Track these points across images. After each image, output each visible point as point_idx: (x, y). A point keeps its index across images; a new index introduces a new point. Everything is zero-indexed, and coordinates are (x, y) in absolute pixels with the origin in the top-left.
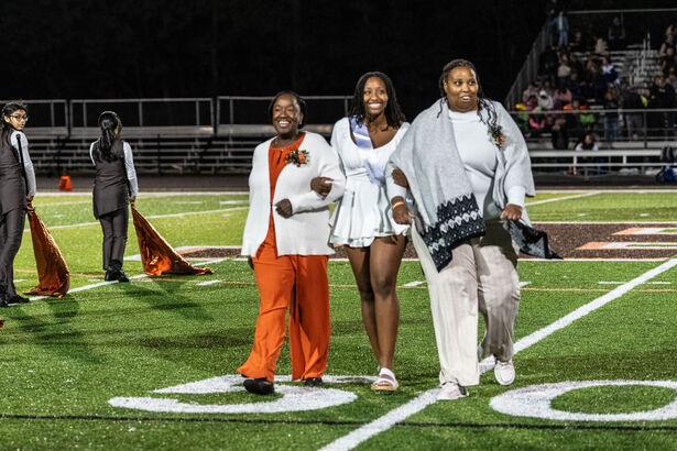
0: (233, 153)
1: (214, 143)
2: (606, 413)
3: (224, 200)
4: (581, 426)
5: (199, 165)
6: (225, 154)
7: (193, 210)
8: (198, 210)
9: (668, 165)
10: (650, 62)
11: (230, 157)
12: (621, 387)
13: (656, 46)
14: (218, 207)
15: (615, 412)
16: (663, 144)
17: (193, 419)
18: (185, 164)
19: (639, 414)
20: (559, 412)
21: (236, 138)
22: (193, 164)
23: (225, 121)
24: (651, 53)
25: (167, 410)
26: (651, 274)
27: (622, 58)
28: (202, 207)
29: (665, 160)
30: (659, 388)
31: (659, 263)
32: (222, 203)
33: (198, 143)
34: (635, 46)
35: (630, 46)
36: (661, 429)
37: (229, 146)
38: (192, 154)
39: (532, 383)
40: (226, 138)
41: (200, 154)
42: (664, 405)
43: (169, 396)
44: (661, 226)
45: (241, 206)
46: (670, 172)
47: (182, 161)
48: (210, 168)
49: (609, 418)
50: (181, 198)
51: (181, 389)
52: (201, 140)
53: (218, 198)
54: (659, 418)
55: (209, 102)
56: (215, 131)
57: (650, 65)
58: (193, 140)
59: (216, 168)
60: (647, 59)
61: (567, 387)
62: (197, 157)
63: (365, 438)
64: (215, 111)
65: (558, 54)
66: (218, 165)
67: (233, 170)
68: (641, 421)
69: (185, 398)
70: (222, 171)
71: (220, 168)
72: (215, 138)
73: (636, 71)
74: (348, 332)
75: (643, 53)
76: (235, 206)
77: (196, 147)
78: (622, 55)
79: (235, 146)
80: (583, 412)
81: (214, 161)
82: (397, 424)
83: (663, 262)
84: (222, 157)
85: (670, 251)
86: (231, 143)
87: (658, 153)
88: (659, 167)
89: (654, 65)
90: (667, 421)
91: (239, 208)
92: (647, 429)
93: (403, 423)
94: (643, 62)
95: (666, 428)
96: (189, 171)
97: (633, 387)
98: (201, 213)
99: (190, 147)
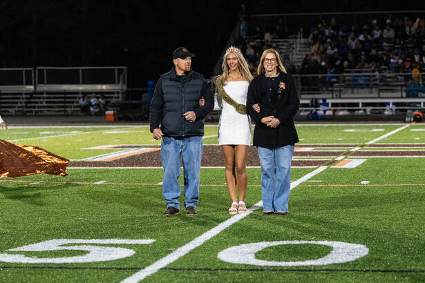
0: (47, 102)
1: (35, 96)
2: (289, 261)
3: (42, 131)
4: (275, 269)
5: (25, 109)
6: (42, 103)
7: (24, 138)
8: (27, 138)
9: (314, 109)
10: (302, 46)
11: (44, 104)
12: (297, 245)
13: (306, 36)
14: (39, 136)
15: (294, 261)
16: (311, 96)
17: (35, 267)
18: (17, 109)
19: (309, 261)
20: (261, 261)
21: (48, 93)
22: (21, 109)
23: (41, 82)
24: (303, 41)
25: (18, 261)
26: (309, 176)
27: (285, 44)
28: (29, 136)
29: (312, 106)
30: (321, 246)
31: (313, 169)
32: (41, 133)
33: (24, 96)
34: (293, 36)
35: (290, 36)
36: (323, 270)
37: (44, 98)
38: (21, 103)
39: (242, 243)
40: (42, 93)
41: (26, 103)
42: (324, 256)
43: (19, 253)
44: (313, 146)
45: (53, 135)
46: (316, 113)
47: (14, 107)
48: (32, 112)
49: (291, 264)
50: (15, 130)
51: (26, 248)
52: (26, 94)
53: (38, 130)
54: (322, 264)
55: (31, 71)
56: (35, 88)
57: (302, 48)
58: (21, 94)
59: (35, 111)
60: (301, 44)
61: (264, 245)
62: (24, 105)
63: (142, 278)
64: (35, 76)
65: (246, 41)
66: (37, 109)
67: (47, 113)
68: (311, 266)
69: (28, 254)
70: (40, 113)
71: (38, 111)
72: (35, 93)
73: (294, 52)
74: (126, 213)
75: (298, 40)
76: (49, 135)
77: (23, 98)
78: (285, 42)
79: (48, 98)
80: (275, 260)
81: (35, 107)
82: (161, 269)
83: (316, 168)
84: (39, 105)
85: (319, 161)
86: (45, 96)
87: (308, 102)
88: (309, 110)
89: (305, 48)
90: (326, 266)
91: (52, 136)
92: (315, 271)
93: (165, 268)
94: (298, 46)
95: (327, 270)
96: (19, 113)
97: (305, 245)
98: (29, 139)
99: (19, 98)
